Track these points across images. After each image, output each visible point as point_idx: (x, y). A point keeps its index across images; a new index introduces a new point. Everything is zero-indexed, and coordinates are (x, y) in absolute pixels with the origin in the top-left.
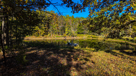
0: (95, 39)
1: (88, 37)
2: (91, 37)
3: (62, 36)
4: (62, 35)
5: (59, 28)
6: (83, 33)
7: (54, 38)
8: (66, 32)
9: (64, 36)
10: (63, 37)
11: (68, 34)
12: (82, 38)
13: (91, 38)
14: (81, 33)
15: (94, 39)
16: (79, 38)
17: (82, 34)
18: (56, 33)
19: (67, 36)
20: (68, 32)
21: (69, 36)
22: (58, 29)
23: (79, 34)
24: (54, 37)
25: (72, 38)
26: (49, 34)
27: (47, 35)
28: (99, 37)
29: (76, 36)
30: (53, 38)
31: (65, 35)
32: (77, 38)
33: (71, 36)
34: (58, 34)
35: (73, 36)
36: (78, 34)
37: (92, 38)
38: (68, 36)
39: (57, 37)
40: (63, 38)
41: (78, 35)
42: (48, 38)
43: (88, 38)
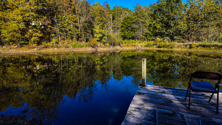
0: (166, 49)
1: (147, 46)
2: (154, 45)
3: (87, 44)
4: (87, 40)
5: (78, 24)
6: (133, 38)
7: (67, 50)
8: (95, 35)
9: (91, 43)
10: (90, 46)
11: (101, 38)
12: (134, 48)
13: (155, 48)
14: (130, 38)
15: (162, 49)
16: (128, 48)
17: (131, 41)
18: (72, 38)
19: (99, 44)
20: (101, 35)
21: (104, 43)
22: (78, 28)
23: (126, 41)
24: (68, 47)
25: (111, 49)
26: (54, 40)
27: (50, 41)
28: (176, 46)
29: (119, 45)
30: (63, 50)
31: (94, 41)
32: (122, 49)
33: (108, 45)
34: (78, 40)
35: (114, 45)
36: (124, 39)
37: (159, 47)
38: (101, 44)
39: (74, 47)
40: (90, 49)
41: (123, 42)
42: (50, 51)
43: (148, 48)
